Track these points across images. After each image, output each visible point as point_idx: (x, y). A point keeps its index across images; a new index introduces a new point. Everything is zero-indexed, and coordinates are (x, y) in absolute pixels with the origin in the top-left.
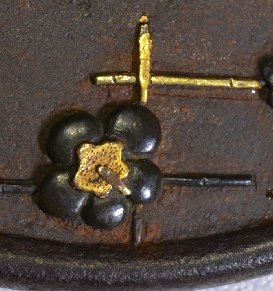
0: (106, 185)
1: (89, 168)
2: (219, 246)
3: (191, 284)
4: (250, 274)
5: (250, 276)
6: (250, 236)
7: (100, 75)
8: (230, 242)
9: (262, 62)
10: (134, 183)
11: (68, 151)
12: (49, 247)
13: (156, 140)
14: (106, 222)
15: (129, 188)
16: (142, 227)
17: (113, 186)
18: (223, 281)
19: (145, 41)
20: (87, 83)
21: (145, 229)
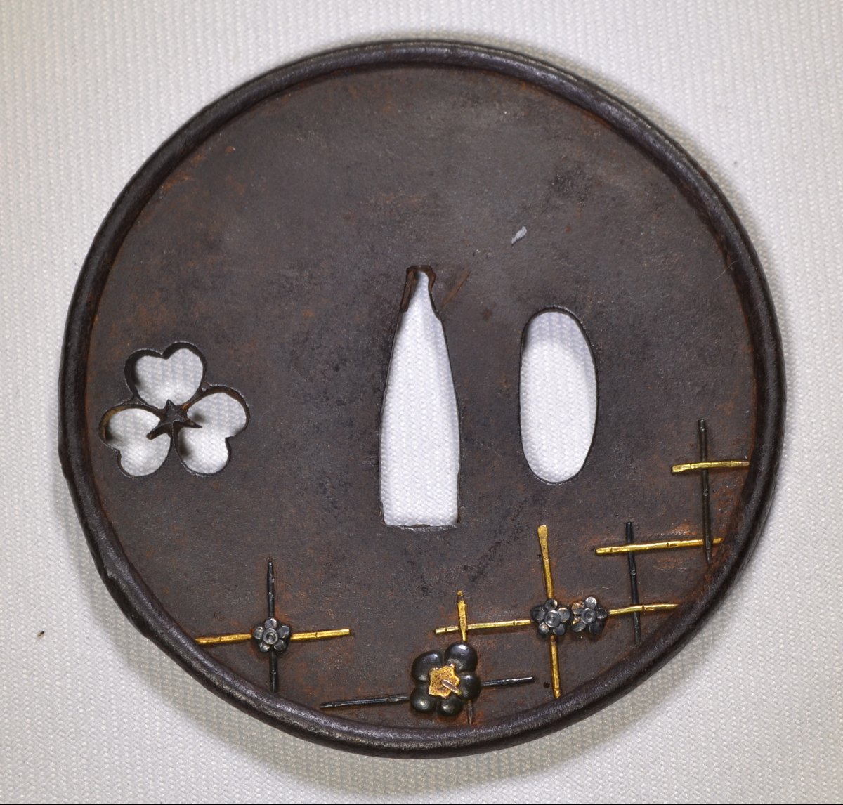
0: (447, 691)
1: (436, 682)
7: (438, 629)
9: (531, 609)
15: (461, 691)
19: (462, 605)
20: (431, 635)
21: (474, 714)
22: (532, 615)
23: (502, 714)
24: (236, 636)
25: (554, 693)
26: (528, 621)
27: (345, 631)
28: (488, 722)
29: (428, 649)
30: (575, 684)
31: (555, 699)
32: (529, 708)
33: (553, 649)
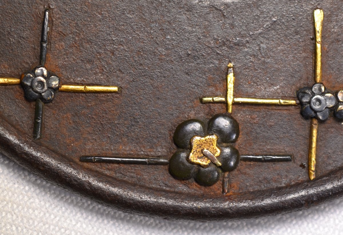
0: (207, 160)
1: (198, 150)
2: (272, 195)
3: (256, 217)
4: (290, 211)
5: (290, 212)
6: (290, 190)
7: (205, 97)
8: (278, 193)
9: (298, 90)
10: (223, 159)
11: (186, 141)
12: (174, 195)
13: (236, 135)
14: (207, 181)
15: (220, 162)
16: (228, 184)
17: (211, 161)
18: (274, 215)
19: (231, 78)
20: (197, 102)
21: (230, 185)
22: (298, 97)
23: (257, 188)
24: (6, 80)
25: (309, 174)
26: (293, 102)
27: (115, 89)
28: (243, 196)
29: (192, 116)
30: (330, 168)
31: (309, 180)
32: (283, 185)
33: (315, 132)
